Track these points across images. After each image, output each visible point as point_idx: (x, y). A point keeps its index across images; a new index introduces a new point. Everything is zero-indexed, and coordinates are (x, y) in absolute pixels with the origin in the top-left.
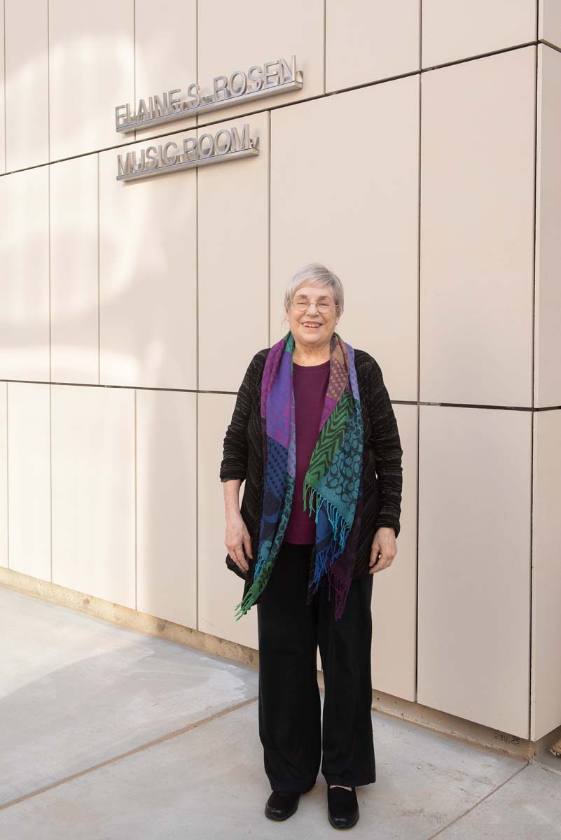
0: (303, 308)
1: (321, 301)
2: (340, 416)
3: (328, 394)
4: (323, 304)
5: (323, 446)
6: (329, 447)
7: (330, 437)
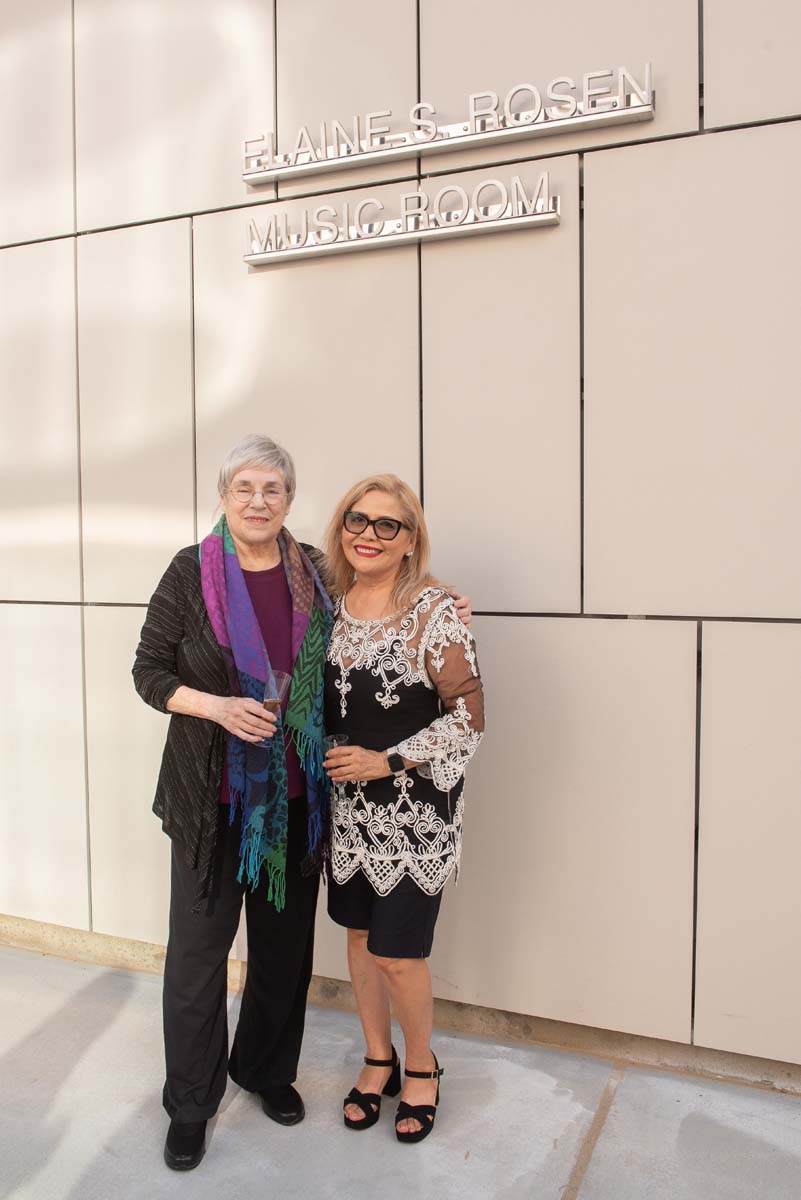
0: (245, 498)
1: (269, 488)
2: (316, 636)
3: (295, 609)
4: (272, 492)
5: (304, 675)
6: (310, 677)
7: (310, 663)
